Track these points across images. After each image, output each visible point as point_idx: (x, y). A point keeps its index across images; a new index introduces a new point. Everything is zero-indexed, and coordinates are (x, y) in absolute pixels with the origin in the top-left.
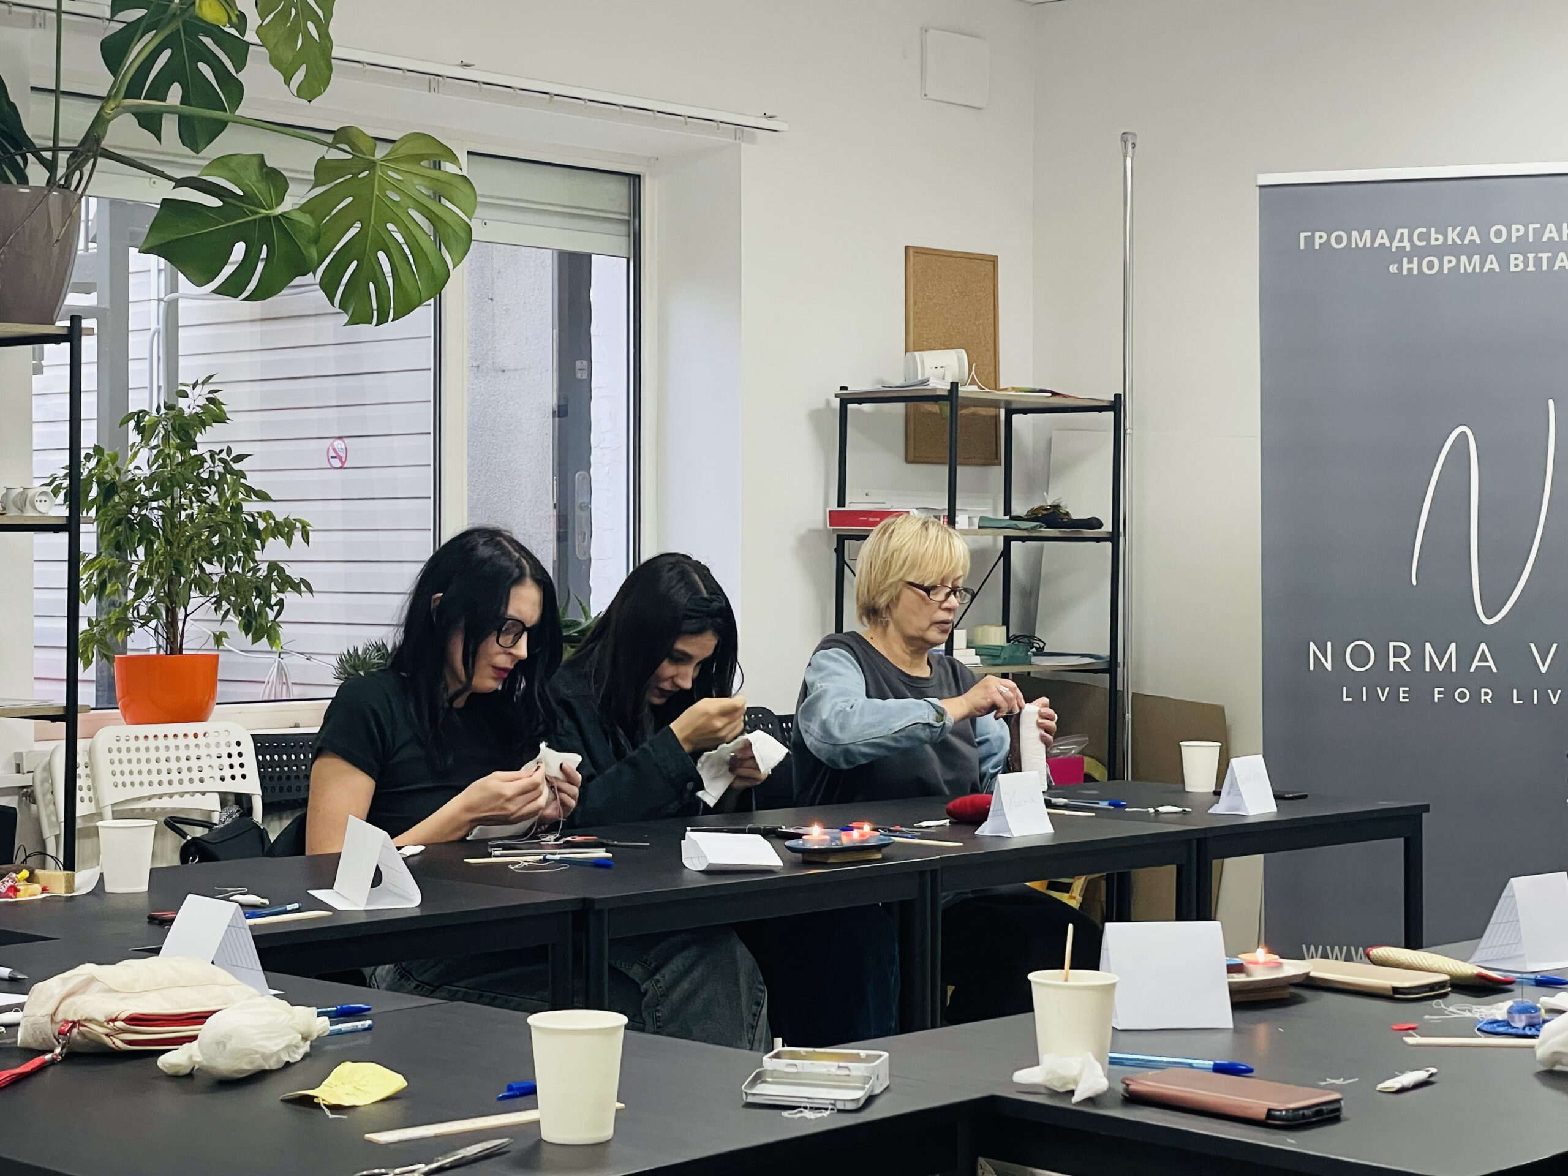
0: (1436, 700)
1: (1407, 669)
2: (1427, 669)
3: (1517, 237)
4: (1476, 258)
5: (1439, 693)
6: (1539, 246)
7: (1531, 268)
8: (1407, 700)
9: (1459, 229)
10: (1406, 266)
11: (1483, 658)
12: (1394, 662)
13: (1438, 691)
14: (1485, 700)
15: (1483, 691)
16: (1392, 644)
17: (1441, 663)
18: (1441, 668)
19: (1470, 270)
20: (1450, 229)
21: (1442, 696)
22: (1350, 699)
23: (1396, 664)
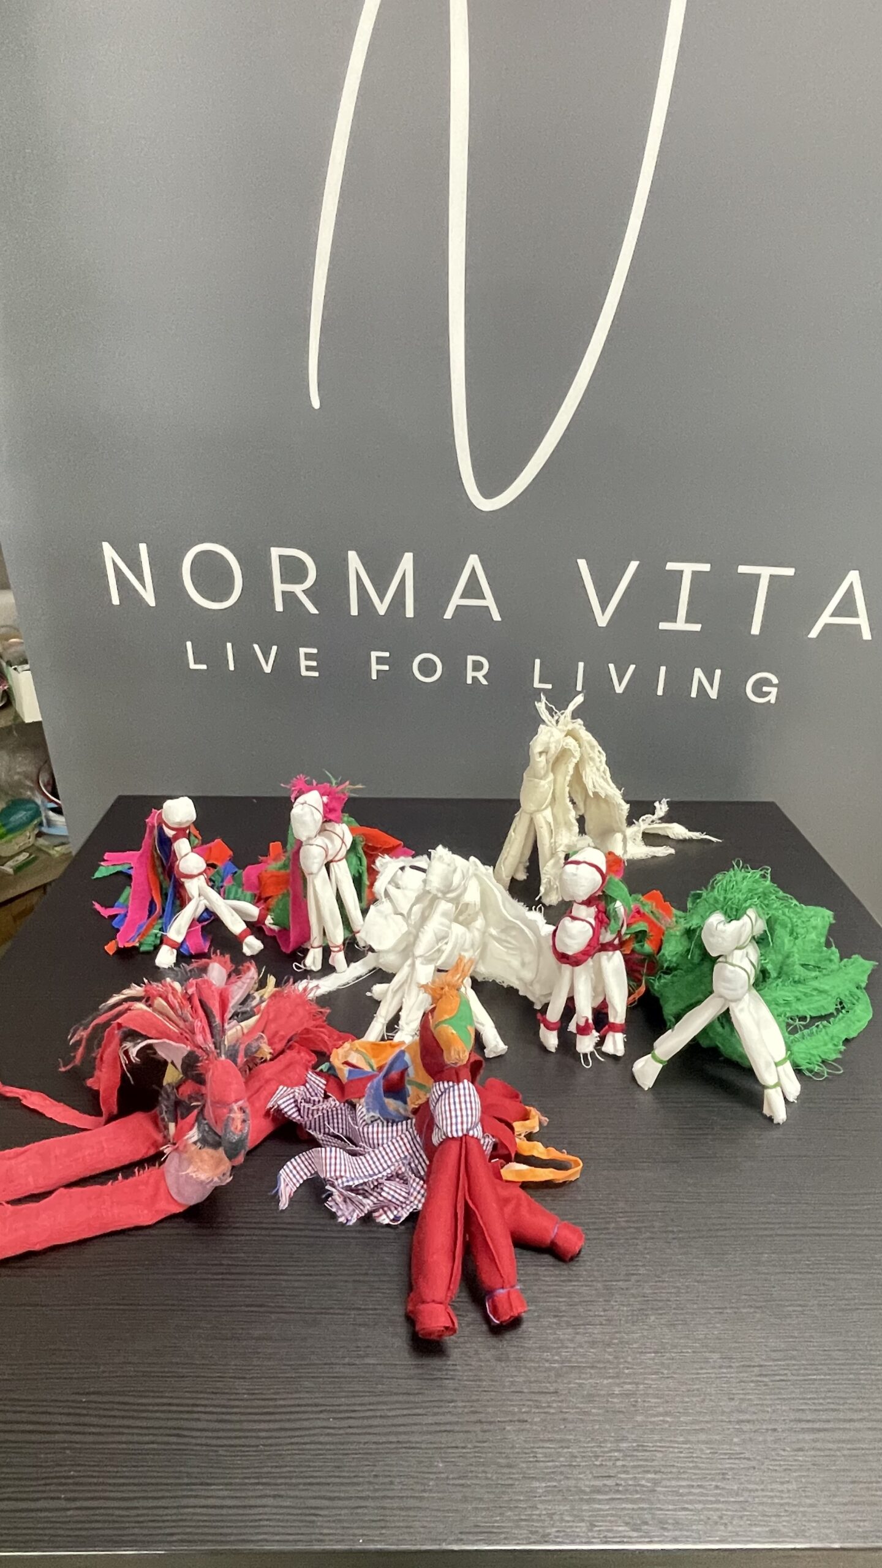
0: (374, 677)
1: (313, 610)
2: (354, 611)
5: (380, 660)
8: (316, 674)
11: (473, 589)
12: (283, 593)
13: (378, 658)
14: (474, 678)
15: (471, 658)
16: (275, 552)
17: (382, 600)
18: (382, 608)
21: (386, 668)
22: (204, 667)
23: (288, 597)
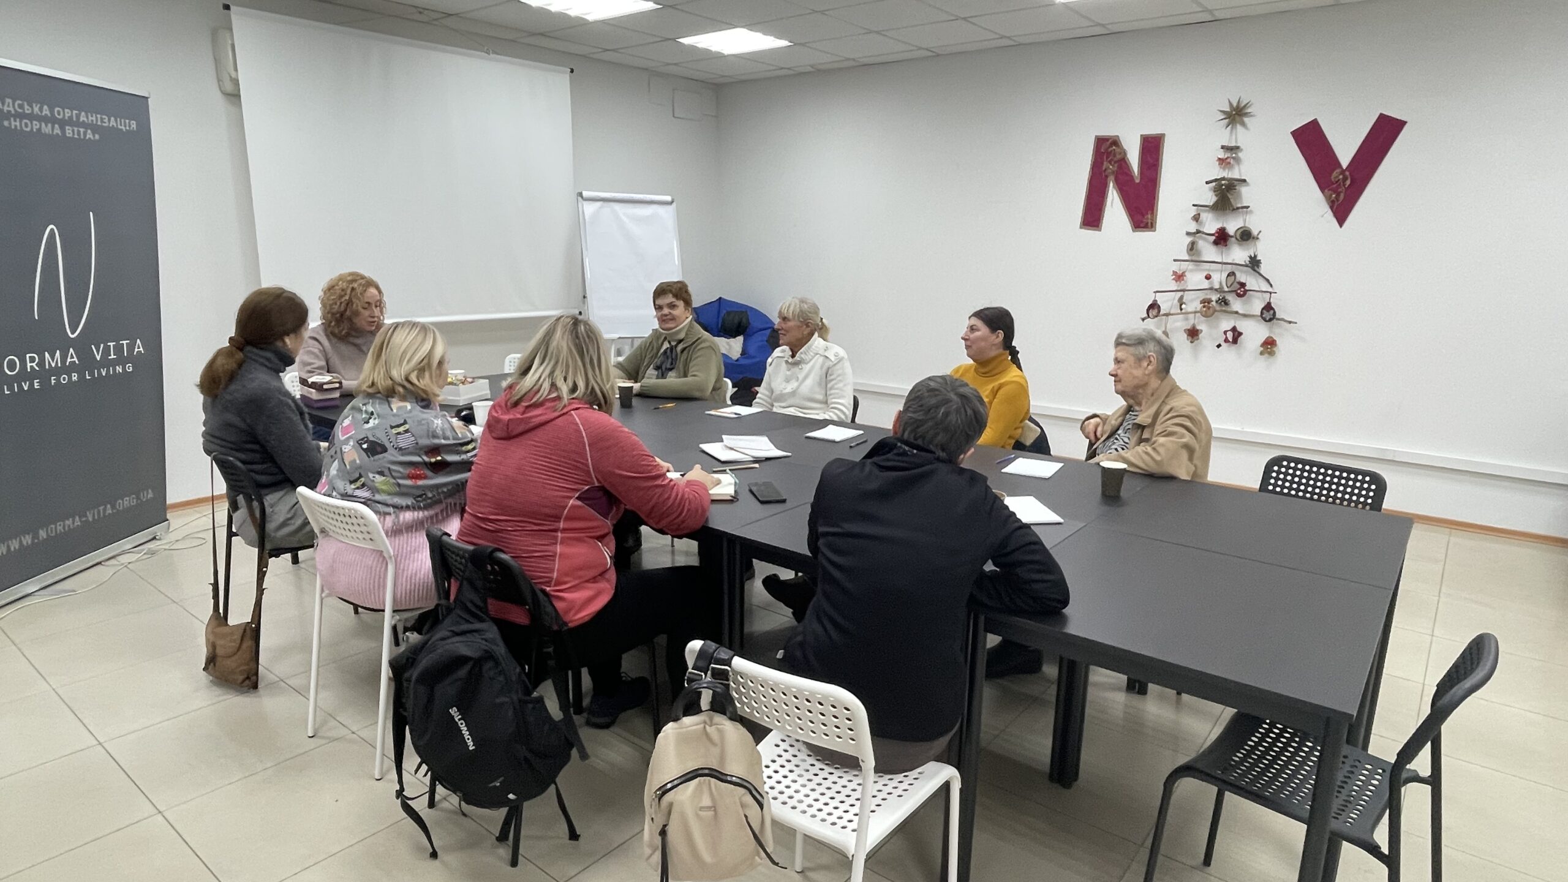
0: (52, 385)
1: (37, 369)
2: (47, 367)
3: (69, 117)
4: (50, 125)
5: (54, 379)
6: (79, 124)
7: (76, 136)
8: (38, 387)
9: (39, 106)
10: (13, 123)
11: (72, 357)
14: (74, 379)
15: (73, 374)
16: (28, 356)
17: (53, 361)
18: (53, 365)
19: (47, 132)
20: (34, 105)
21: (55, 381)
22: (9, 393)
23: (31, 367)
